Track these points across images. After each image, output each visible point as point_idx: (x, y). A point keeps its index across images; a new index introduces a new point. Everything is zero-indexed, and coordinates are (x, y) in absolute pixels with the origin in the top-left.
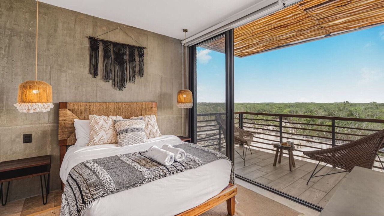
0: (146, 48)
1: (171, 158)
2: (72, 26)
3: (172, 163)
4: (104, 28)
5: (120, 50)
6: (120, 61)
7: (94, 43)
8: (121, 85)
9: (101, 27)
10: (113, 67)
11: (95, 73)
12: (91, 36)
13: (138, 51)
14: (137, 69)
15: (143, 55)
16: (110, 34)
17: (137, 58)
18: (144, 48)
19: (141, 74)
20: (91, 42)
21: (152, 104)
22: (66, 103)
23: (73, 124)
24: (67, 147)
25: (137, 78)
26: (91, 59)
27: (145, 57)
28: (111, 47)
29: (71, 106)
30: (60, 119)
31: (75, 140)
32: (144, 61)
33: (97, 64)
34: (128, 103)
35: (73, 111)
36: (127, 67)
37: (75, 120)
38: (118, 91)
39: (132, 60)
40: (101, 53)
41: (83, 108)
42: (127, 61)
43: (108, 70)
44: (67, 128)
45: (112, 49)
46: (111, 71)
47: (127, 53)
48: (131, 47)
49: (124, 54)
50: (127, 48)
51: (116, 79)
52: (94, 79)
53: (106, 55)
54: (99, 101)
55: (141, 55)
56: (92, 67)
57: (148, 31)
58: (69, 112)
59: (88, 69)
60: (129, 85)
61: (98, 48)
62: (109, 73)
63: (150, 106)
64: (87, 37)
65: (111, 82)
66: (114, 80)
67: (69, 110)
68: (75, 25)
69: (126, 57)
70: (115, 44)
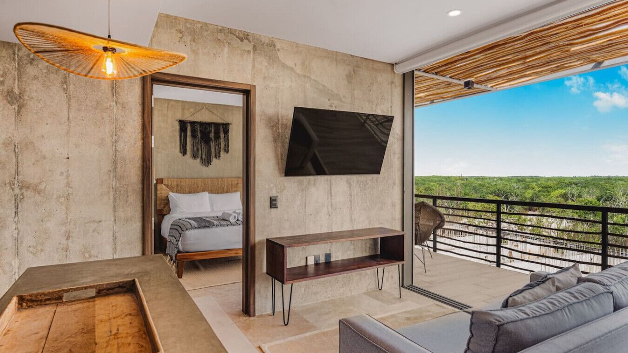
0: (231, 124)
1: (235, 217)
2: (165, 112)
3: (235, 220)
4: (192, 110)
5: (206, 129)
6: (206, 139)
7: (183, 124)
8: (207, 162)
9: (188, 109)
10: (200, 146)
11: (184, 152)
12: (180, 119)
13: (223, 128)
14: (222, 146)
15: (228, 131)
16: (197, 114)
17: (222, 135)
18: (229, 124)
19: (227, 151)
20: (180, 125)
21: (238, 180)
22: (162, 179)
23: (168, 197)
24: (164, 215)
25: (222, 154)
26: (180, 140)
27: (230, 134)
28: (198, 128)
29: (165, 182)
30: (158, 192)
31: (170, 210)
32: (230, 138)
33: (186, 144)
34: (214, 179)
35: (167, 186)
36: (212, 144)
37: (170, 193)
38: (204, 168)
39: (217, 137)
40: (189, 133)
41: (175, 183)
42: (213, 138)
43: (195, 148)
44: (163, 200)
45: (198, 129)
46: (198, 150)
47: (213, 130)
48: (217, 125)
49: (210, 132)
50: (213, 126)
51: (203, 156)
52: (183, 157)
53: (194, 136)
54: (187, 176)
55: (226, 132)
56: (182, 147)
57: (233, 106)
58: (164, 187)
59: (178, 148)
60: (214, 161)
61: (186, 129)
62: (196, 151)
63: (236, 182)
64: (177, 120)
65: (198, 160)
66: (202, 157)
67: (165, 185)
68: (167, 111)
69: (212, 135)
70: (202, 124)
